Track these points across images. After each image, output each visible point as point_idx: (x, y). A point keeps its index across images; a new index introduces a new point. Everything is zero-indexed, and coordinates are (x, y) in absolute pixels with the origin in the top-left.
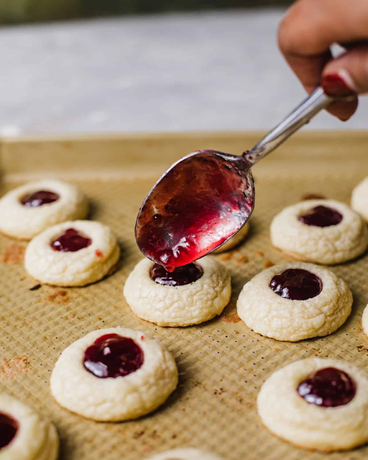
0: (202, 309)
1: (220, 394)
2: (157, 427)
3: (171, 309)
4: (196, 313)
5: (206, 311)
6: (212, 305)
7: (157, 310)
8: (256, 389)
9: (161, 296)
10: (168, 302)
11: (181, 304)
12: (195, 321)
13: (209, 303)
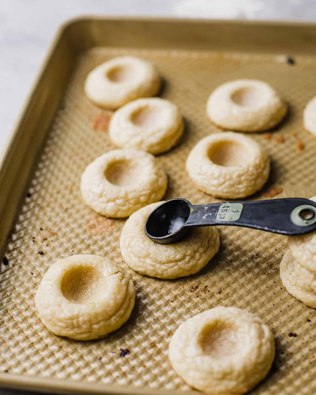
0: (247, 187)
1: (256, 258)
2: (207, 283)
3: (223, 186)
4: (242, 190)
5: (250, 189)
6: (255, 184)
7: (213, 186)
8: (283, 246)
9: (216, 174)
10: (222, 180)
11: (232, 183)
12: (241, 196)
13: (253, 182)
